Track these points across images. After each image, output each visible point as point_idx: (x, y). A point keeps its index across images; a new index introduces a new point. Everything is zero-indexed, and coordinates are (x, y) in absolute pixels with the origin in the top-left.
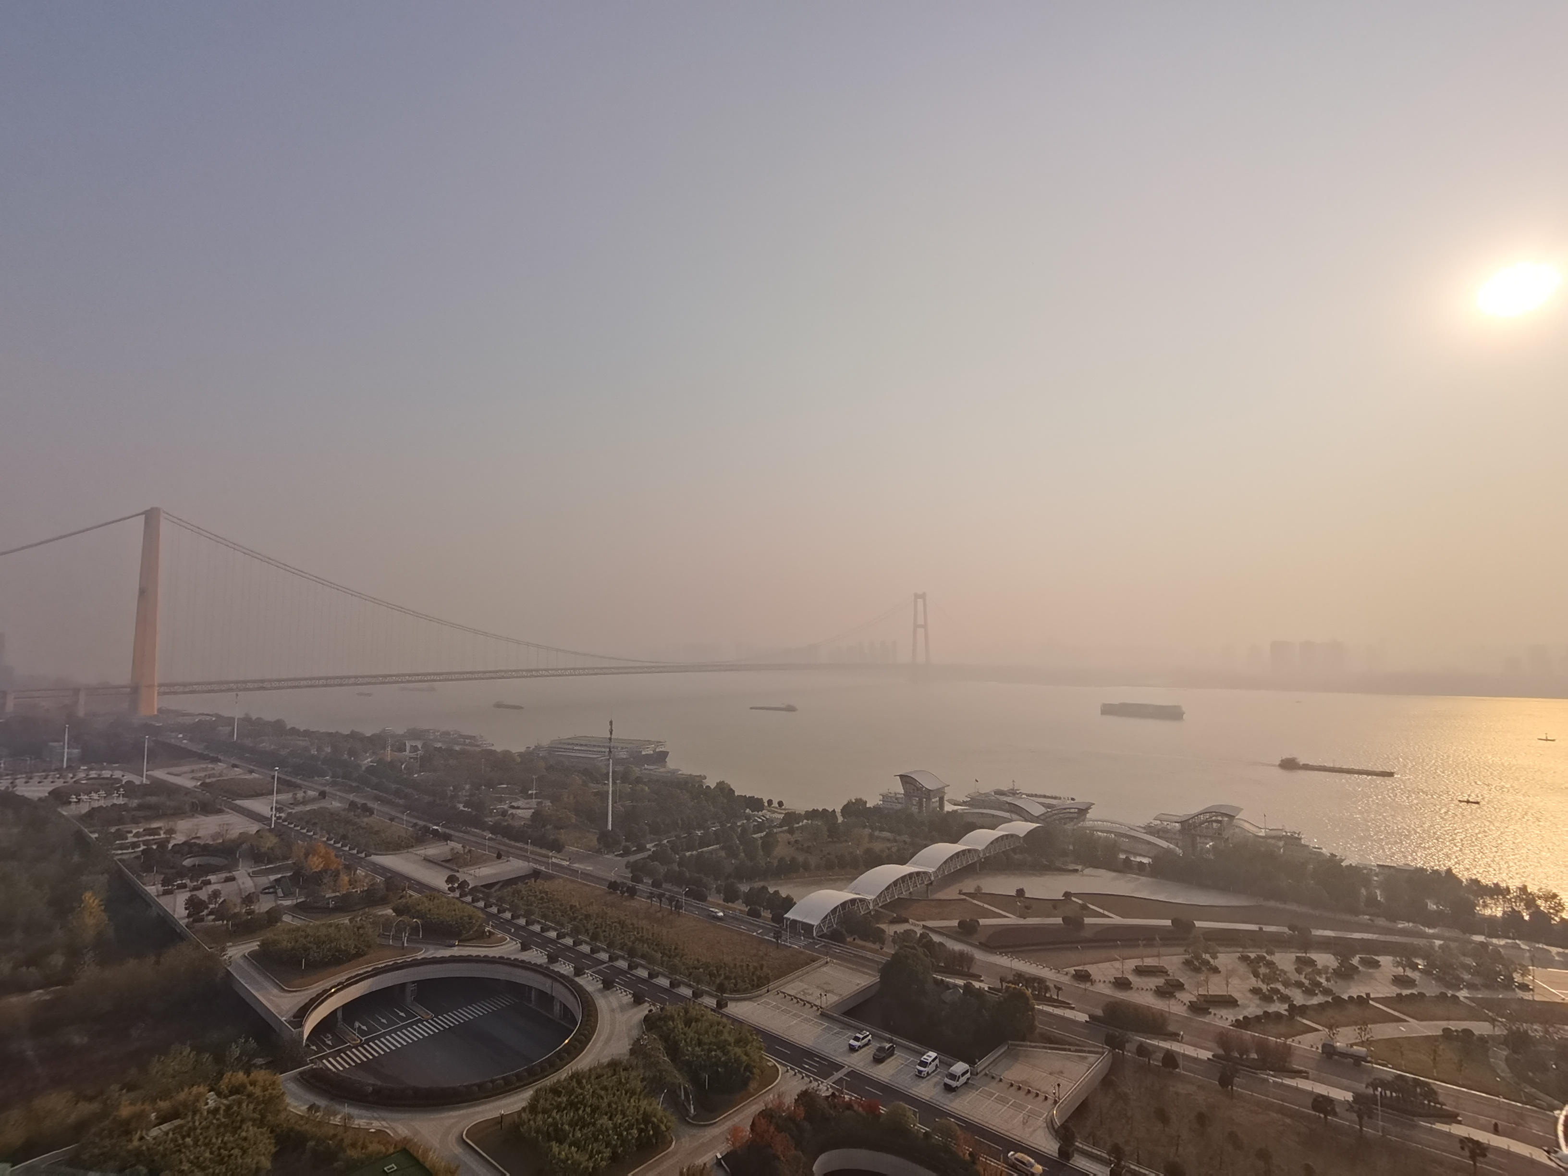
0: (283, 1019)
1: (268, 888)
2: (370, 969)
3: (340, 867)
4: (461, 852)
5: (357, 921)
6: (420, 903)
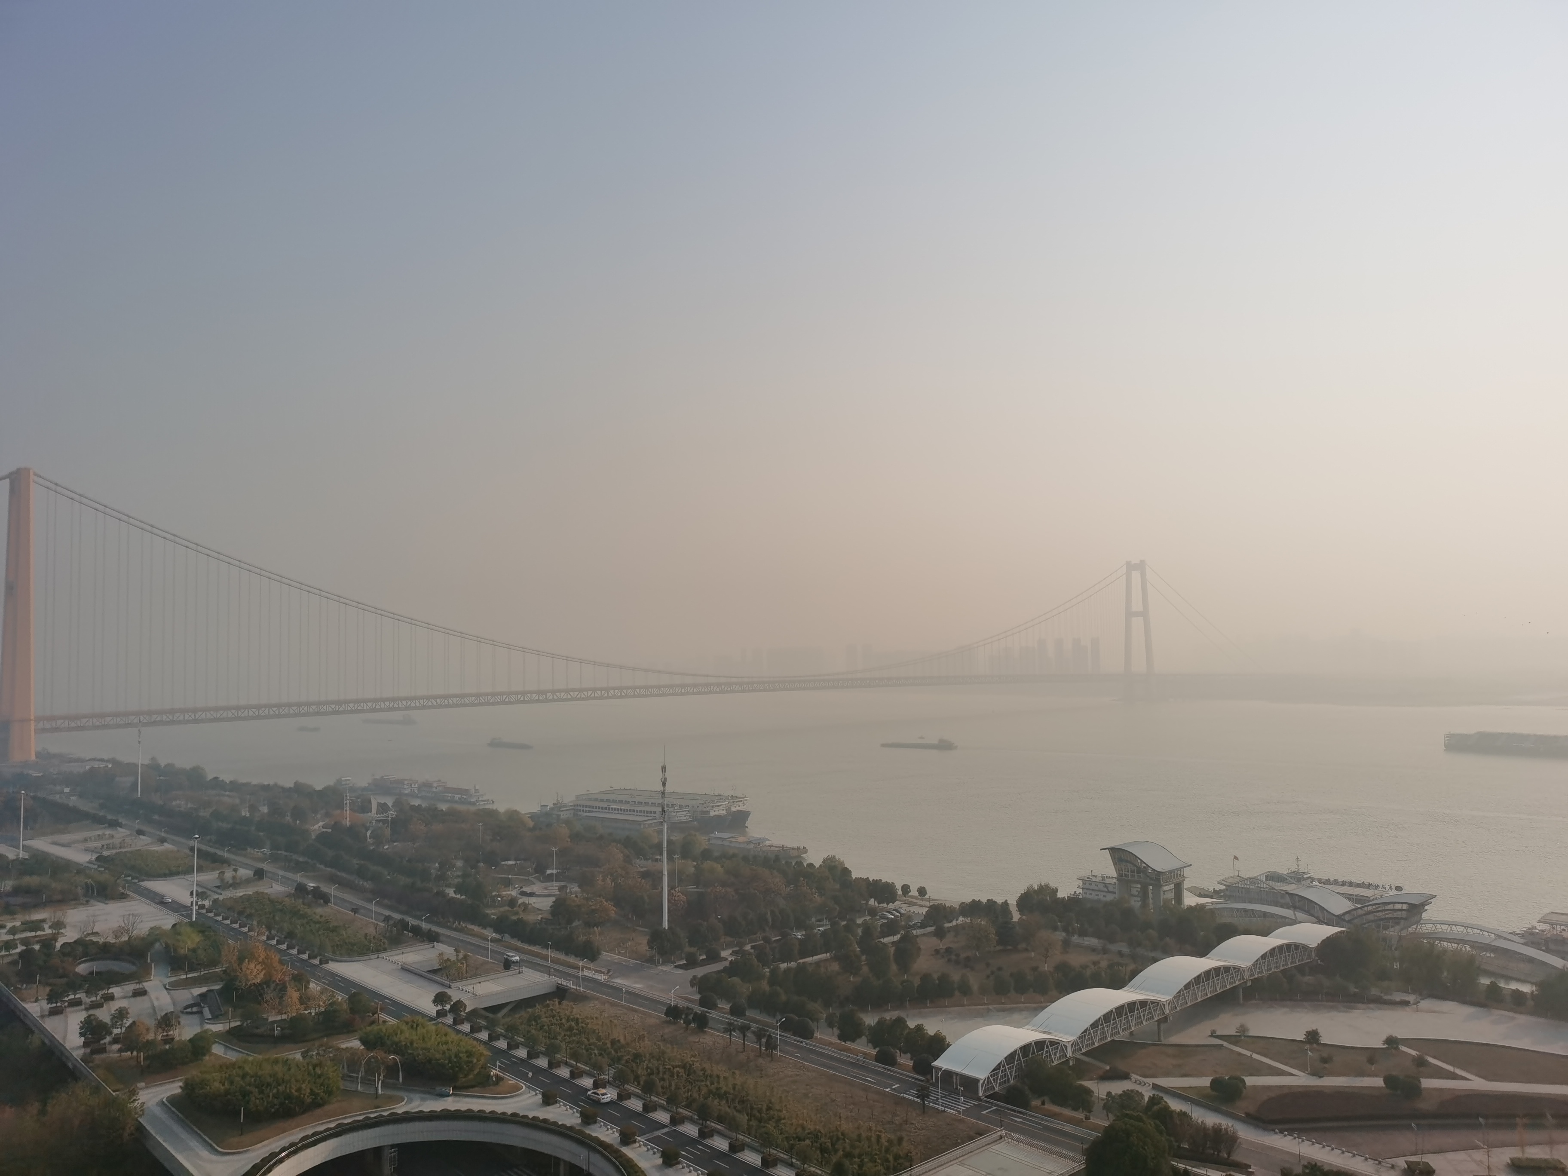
1: (190, 1006)
3: (287, 979)
4: (453, 958)
5: (312, 1057)
6: (399, 1033)
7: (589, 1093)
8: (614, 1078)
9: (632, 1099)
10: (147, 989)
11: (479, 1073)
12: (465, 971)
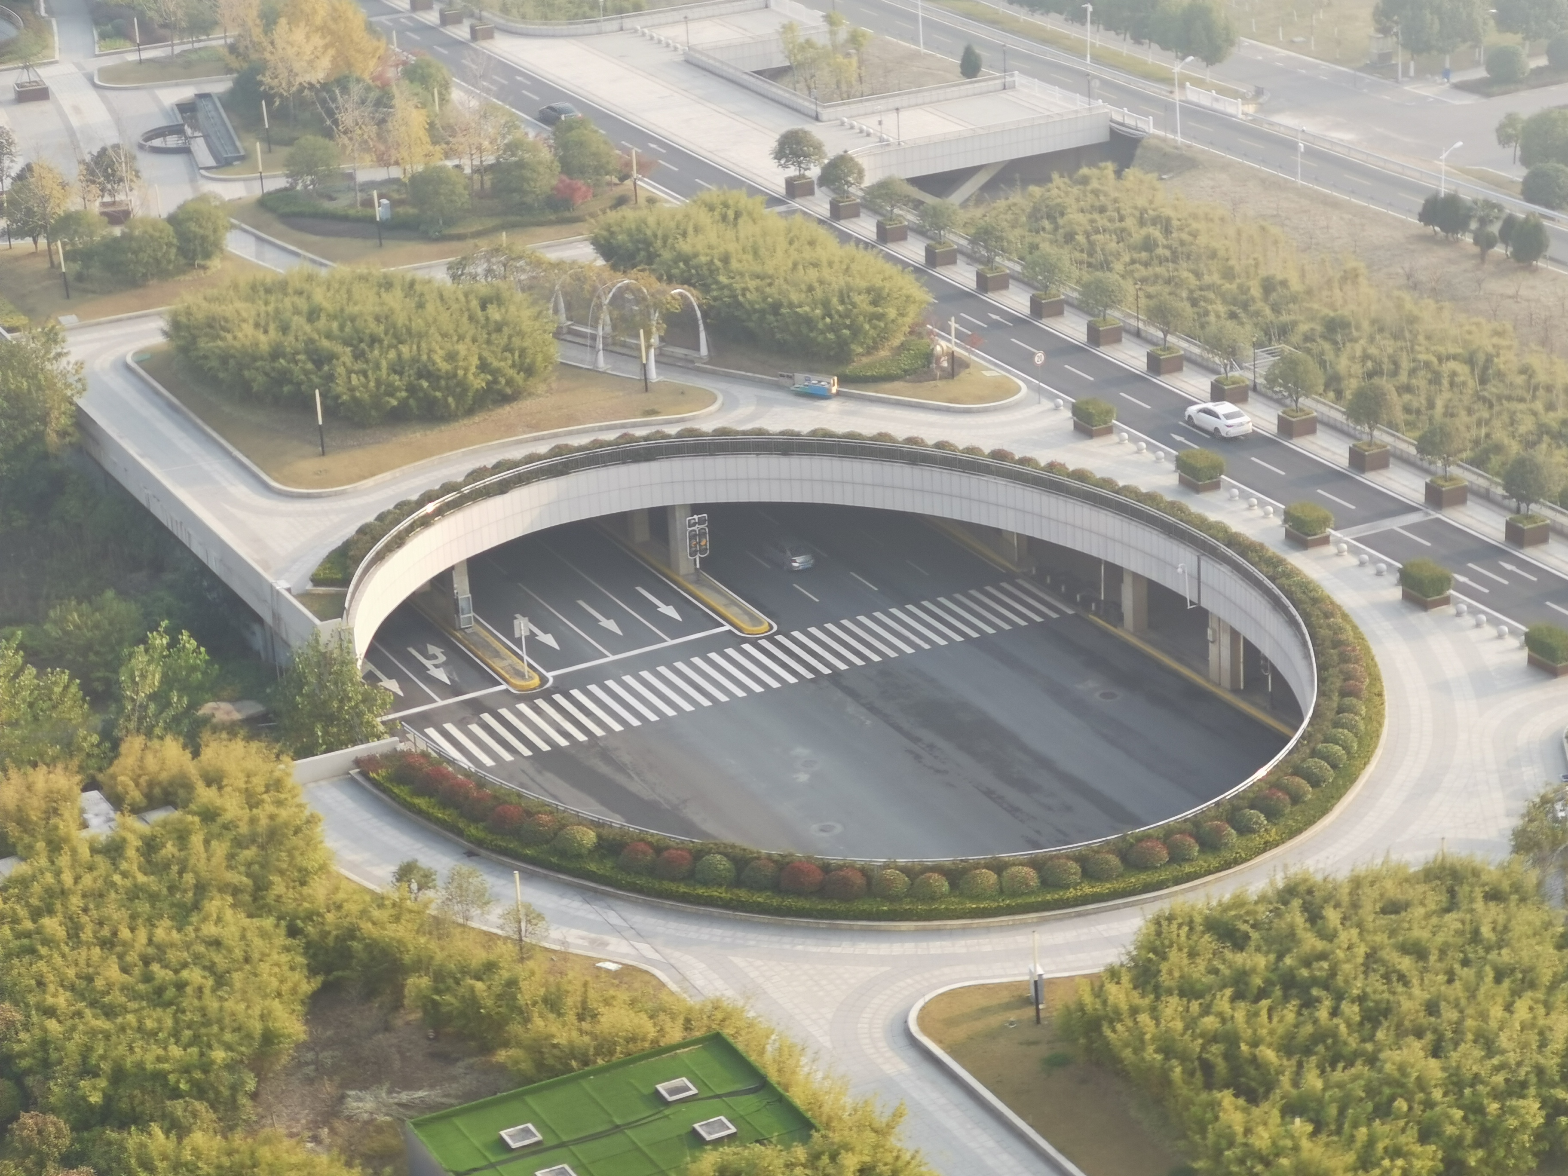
0: (281, 585)
1: (160, 133)
2: (543, 448)
3: (391, 73)
4: (822, 39)
5: (474, 277)
6: (690, 230)
7: (1192, 410)
8: (1271, 380)
9: (1319, 433)
10: (48, 83)
11: (903, 346)
12: (855, 76)
